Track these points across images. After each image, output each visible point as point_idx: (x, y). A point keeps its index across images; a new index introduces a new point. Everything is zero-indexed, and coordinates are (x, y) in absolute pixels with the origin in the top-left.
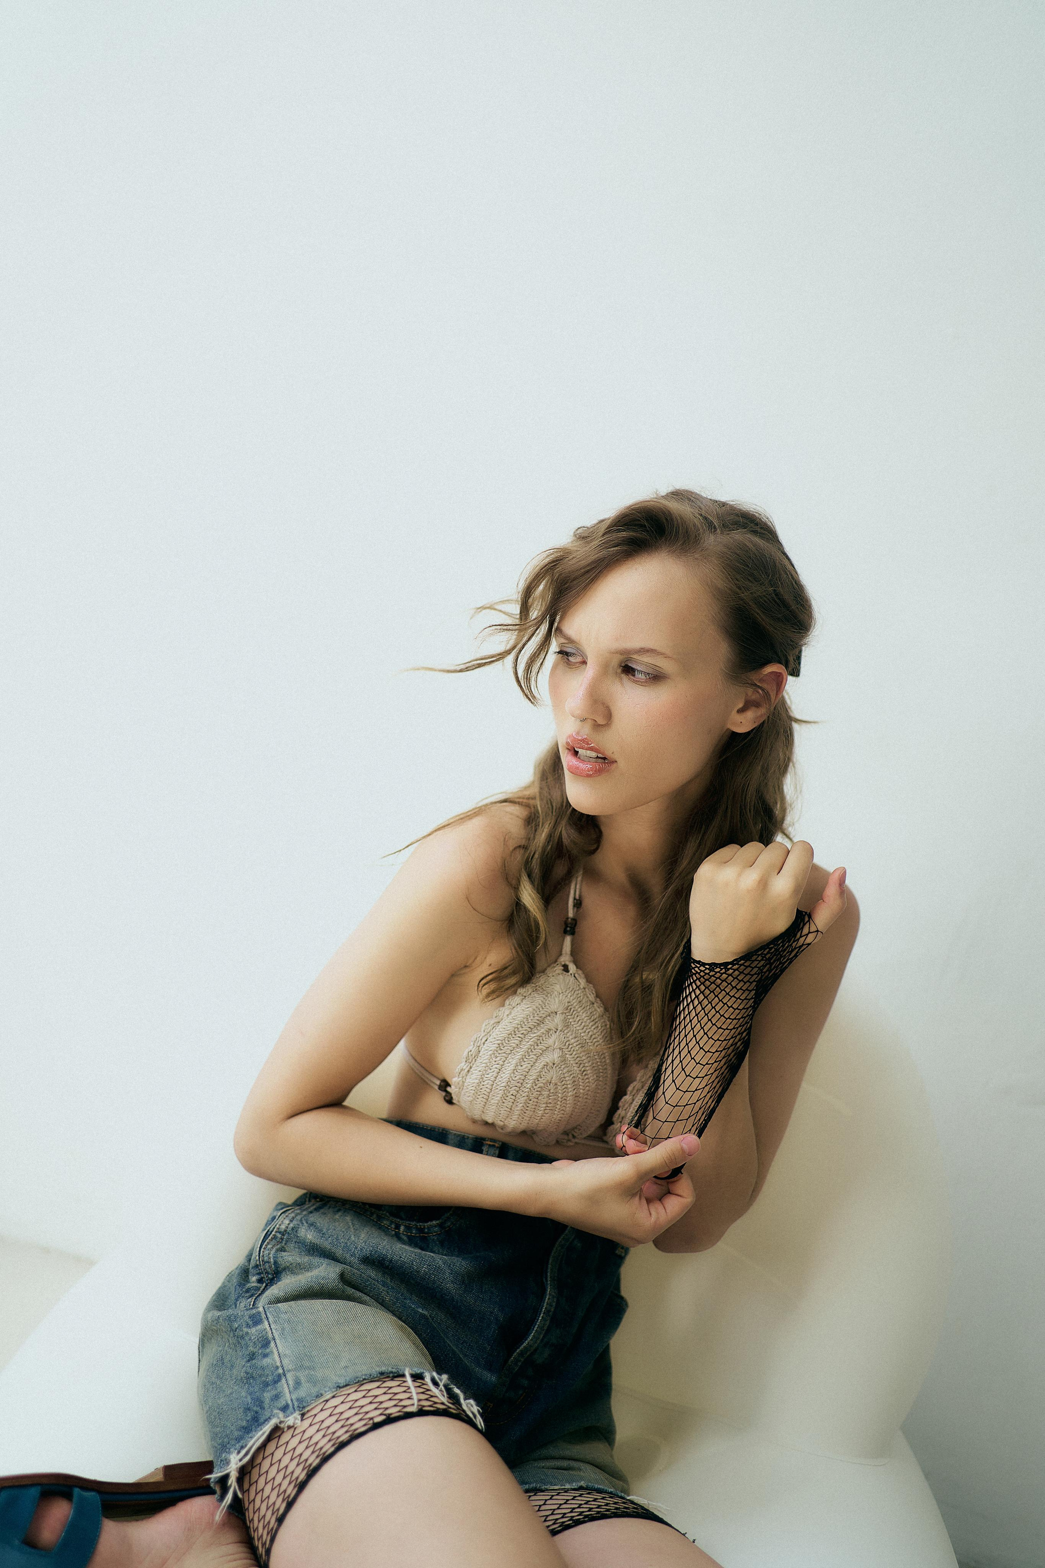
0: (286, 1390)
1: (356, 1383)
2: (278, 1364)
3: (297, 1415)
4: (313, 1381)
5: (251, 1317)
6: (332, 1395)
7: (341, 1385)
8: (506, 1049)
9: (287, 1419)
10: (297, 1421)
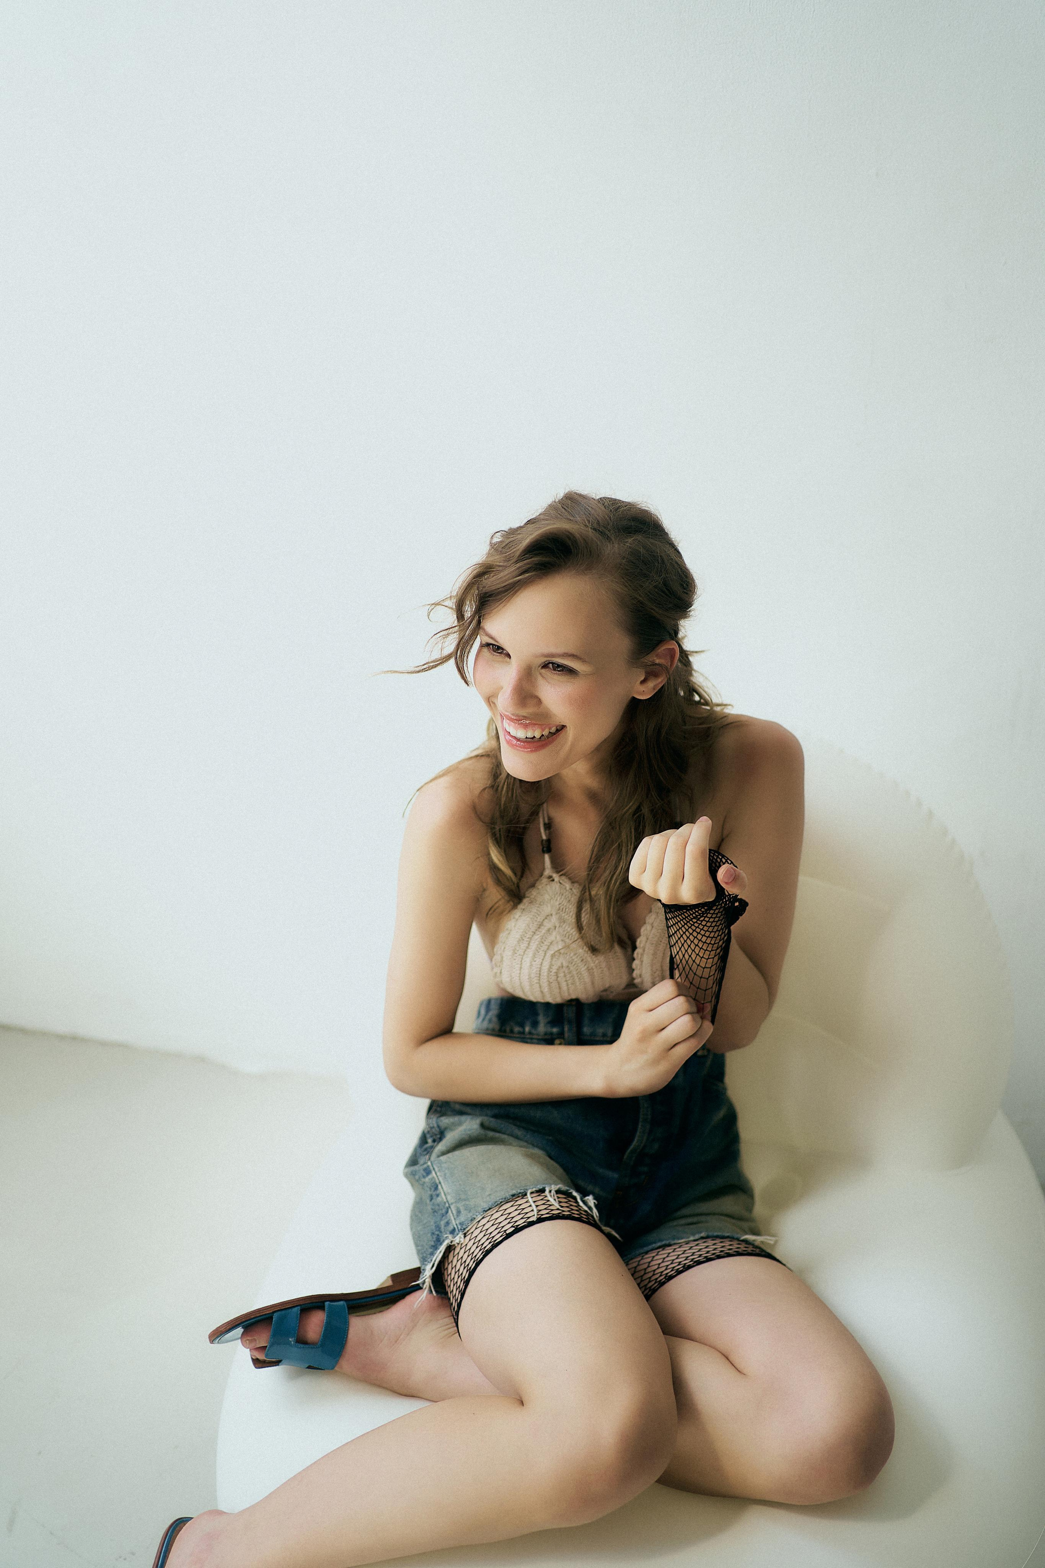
0: (452, 1218)
1: (496, 1206)
2: (445, 1200)
3: (461, 1235)
4: (468, 1209)
5: (425, 1170)
6: (481, 1217)
7: (486, 1210)
8: (521, 952)
9: (455, 1239)
10: (461, 1240)
